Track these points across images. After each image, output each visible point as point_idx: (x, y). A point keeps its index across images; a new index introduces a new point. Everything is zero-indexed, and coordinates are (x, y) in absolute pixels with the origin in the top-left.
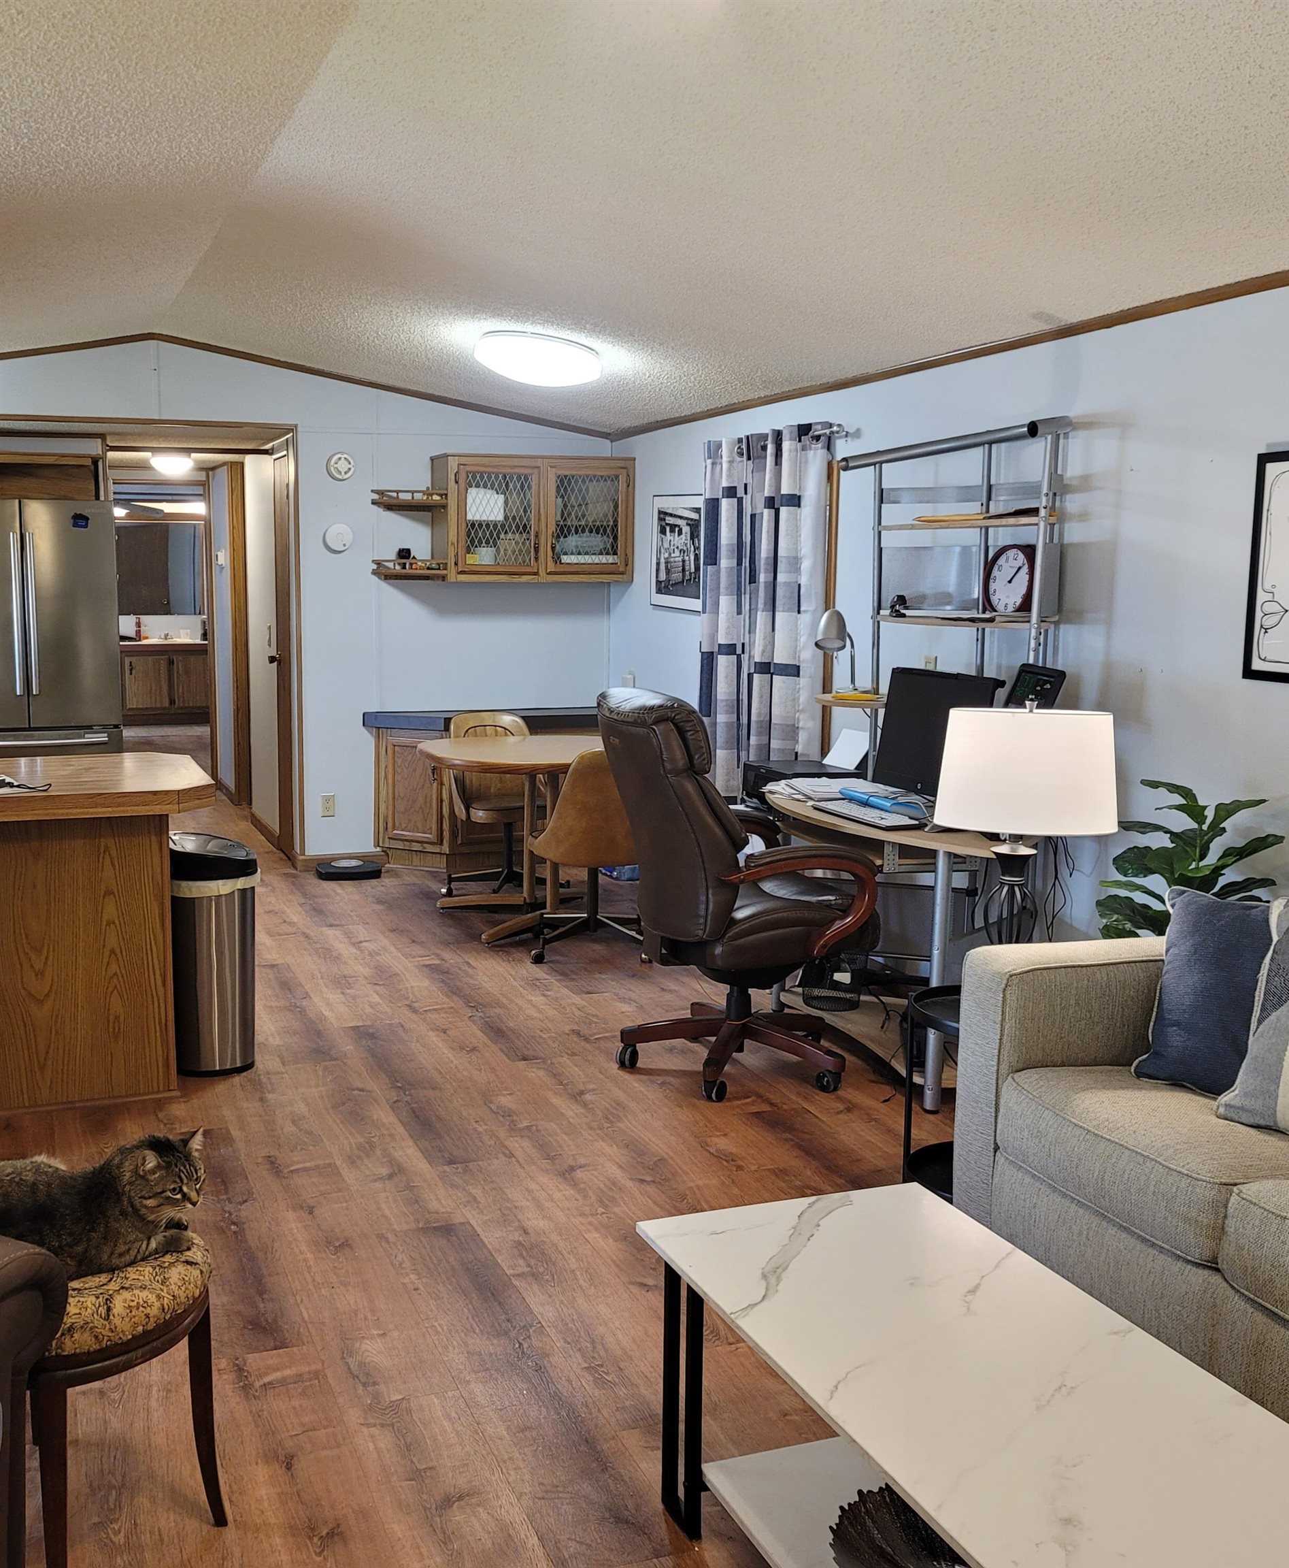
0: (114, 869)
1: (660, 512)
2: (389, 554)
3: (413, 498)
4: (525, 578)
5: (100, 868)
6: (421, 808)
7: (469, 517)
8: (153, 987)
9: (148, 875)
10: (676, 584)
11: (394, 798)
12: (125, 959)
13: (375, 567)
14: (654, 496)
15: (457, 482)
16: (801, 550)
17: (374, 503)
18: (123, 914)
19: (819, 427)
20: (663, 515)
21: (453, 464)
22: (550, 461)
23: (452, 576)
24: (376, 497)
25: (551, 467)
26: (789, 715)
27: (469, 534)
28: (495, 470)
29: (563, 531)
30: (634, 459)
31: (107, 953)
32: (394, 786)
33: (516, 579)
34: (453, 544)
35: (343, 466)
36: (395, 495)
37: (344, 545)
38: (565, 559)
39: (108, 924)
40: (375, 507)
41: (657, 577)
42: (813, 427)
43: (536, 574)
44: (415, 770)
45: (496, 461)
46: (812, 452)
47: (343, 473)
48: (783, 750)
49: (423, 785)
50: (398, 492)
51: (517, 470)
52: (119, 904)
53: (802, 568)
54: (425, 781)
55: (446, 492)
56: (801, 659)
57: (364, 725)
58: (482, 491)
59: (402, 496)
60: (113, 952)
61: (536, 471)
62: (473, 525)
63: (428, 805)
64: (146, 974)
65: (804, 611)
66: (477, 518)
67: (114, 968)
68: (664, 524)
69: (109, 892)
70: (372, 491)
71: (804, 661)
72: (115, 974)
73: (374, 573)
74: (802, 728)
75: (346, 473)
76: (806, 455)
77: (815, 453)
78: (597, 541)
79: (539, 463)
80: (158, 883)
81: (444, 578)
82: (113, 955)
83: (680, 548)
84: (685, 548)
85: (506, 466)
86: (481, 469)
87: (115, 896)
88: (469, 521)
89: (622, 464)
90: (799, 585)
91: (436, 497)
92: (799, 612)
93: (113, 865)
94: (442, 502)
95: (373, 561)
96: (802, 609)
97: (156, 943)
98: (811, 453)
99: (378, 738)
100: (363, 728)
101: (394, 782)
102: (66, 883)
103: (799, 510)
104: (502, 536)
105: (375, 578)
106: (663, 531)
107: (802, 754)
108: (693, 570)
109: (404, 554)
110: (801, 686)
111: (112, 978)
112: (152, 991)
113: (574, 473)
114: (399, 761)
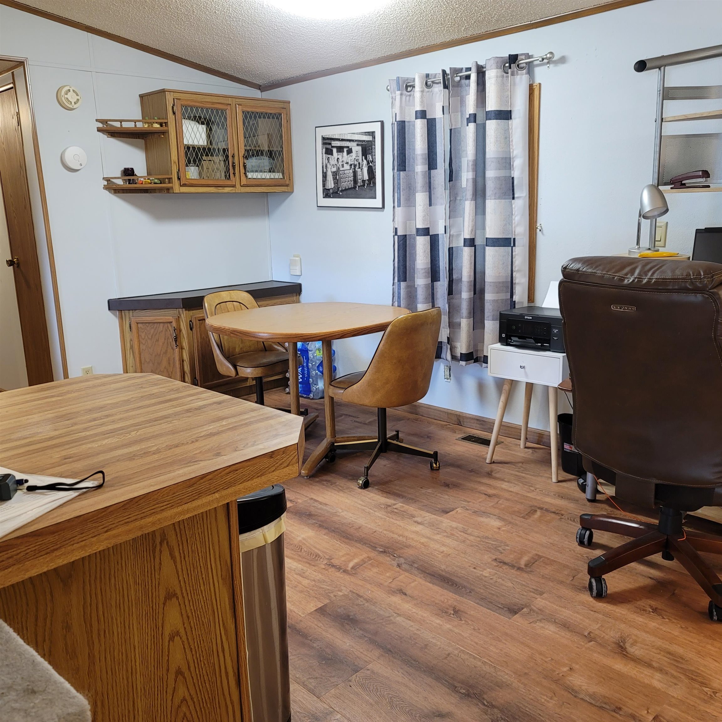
0: (175, 562)
1: (324, 139)
2: (116, 172)
3: (135, 126)
4: (227, 190)
5: (157, 567)
6: (165, 368)
7: (185, 142)
8: (226, 693)
9: (215, 555)
10: (346, 190)
11: (141, 363)
12: (194, 675)
13: (106, 183)
14: (316, 127)
15: (174, 113)
16: (513, 152)
17: (99, 130)
18: (188, 617)
19: (523, 57)
20: (327, 141)
21: (169, 98)
22: (237, 100)
23: (177, 188)
24: (100, 125)
25: (238, 105)
26: (501, 274)
27: (186, 154)
28: (201, 105)
29: (249, 154)
30: (289, 102)
31: (172, 676)
32: (140, 354)
33: (221, 190)
34: (175, 162)
35: (72, 97)
36: (117, 124)
37: (81, 165)
38: (250, 175)
39: (172, 638)
40: (100, 134)
41: (324, 185)
42: (519, 58)
43: (234, 186)
44: (157, 340)
45: (199, 98)
46: (518, 76)
47: (73, 103)
48: (497, 300)
49: (166, 351)
50: (121, 121)
51: (215, 106)
52: (182, 605)
53: (514, 165)
54: (167, 347)
55: (166, 121)
56: (516, 233)
57: (109, 309)
58: (194, 122)
59: (125, 125)
60: (179, 672)
61: (229, 107)
62: (188, 148)
63: (172, 365)
64: (219, 682)
65: (518, 198)
66: (191, 143)
67: (182, 692)
68: (329, 147)
69: (170, 596)
70: (97, 120)
71: (518, 235)
72: (184, 699)
73: (106, 188)
74: (518, 284)
75: (75, 103)
76: (514, 78)
77: (521, 78)
78: (265, 161)
79: (229, 101)
80: (226, 561)
81: (168, 190)
82: (180, 677)
83: (350, 163)
84: (356, 163)
85: (207, 102)
86: (191, 104)
87: (177, 598)
88: (186, 145)
89: (281, 105)
90: (513, 178)
91: (157, 126)
92: (513, 198)
93: (173, 557)
94: (162, 128)
95: (104, 178)
96: (516, 196)
97: (227, 639)
98: (517, 78)
99: (121, 318)
100: (109, 313)
101: (139, 351)
102: (113, 603)
103: (510, 122)
104: (204, 158)
105: (107, 192)
106: (329, 152)
107: (518, 302)
108: (366, 177)
109: (128, 172)
110: (517, 253)
111: (179, 706)
112: (225, 700)
113: (254, 110)
114: (143, 335)
